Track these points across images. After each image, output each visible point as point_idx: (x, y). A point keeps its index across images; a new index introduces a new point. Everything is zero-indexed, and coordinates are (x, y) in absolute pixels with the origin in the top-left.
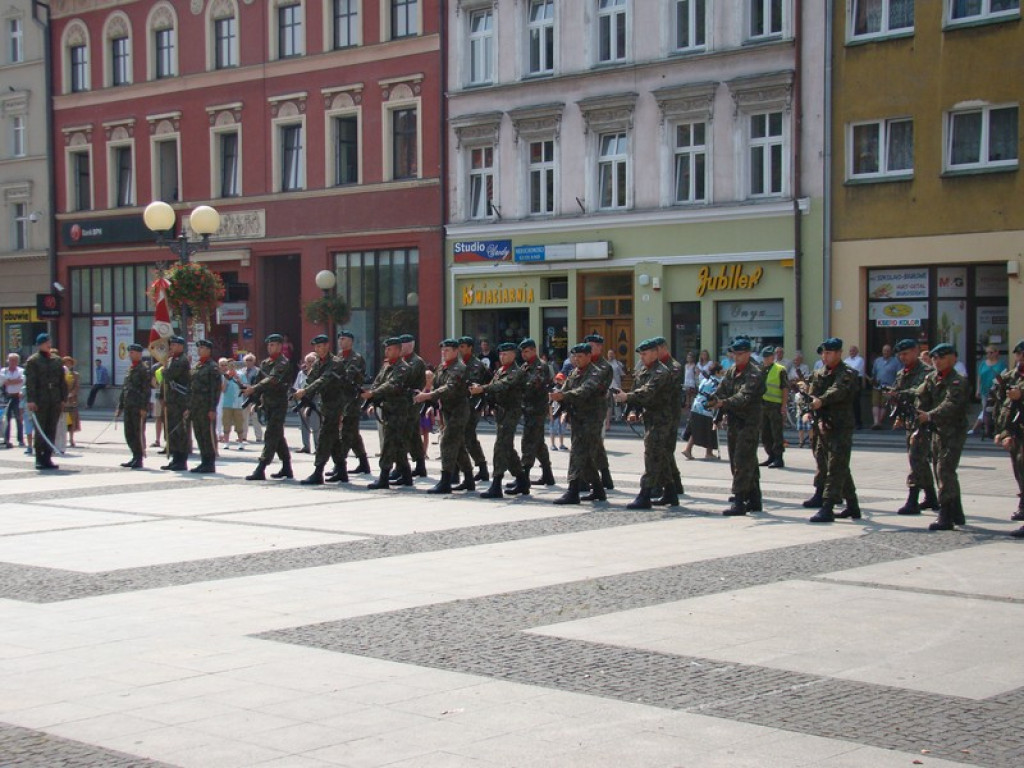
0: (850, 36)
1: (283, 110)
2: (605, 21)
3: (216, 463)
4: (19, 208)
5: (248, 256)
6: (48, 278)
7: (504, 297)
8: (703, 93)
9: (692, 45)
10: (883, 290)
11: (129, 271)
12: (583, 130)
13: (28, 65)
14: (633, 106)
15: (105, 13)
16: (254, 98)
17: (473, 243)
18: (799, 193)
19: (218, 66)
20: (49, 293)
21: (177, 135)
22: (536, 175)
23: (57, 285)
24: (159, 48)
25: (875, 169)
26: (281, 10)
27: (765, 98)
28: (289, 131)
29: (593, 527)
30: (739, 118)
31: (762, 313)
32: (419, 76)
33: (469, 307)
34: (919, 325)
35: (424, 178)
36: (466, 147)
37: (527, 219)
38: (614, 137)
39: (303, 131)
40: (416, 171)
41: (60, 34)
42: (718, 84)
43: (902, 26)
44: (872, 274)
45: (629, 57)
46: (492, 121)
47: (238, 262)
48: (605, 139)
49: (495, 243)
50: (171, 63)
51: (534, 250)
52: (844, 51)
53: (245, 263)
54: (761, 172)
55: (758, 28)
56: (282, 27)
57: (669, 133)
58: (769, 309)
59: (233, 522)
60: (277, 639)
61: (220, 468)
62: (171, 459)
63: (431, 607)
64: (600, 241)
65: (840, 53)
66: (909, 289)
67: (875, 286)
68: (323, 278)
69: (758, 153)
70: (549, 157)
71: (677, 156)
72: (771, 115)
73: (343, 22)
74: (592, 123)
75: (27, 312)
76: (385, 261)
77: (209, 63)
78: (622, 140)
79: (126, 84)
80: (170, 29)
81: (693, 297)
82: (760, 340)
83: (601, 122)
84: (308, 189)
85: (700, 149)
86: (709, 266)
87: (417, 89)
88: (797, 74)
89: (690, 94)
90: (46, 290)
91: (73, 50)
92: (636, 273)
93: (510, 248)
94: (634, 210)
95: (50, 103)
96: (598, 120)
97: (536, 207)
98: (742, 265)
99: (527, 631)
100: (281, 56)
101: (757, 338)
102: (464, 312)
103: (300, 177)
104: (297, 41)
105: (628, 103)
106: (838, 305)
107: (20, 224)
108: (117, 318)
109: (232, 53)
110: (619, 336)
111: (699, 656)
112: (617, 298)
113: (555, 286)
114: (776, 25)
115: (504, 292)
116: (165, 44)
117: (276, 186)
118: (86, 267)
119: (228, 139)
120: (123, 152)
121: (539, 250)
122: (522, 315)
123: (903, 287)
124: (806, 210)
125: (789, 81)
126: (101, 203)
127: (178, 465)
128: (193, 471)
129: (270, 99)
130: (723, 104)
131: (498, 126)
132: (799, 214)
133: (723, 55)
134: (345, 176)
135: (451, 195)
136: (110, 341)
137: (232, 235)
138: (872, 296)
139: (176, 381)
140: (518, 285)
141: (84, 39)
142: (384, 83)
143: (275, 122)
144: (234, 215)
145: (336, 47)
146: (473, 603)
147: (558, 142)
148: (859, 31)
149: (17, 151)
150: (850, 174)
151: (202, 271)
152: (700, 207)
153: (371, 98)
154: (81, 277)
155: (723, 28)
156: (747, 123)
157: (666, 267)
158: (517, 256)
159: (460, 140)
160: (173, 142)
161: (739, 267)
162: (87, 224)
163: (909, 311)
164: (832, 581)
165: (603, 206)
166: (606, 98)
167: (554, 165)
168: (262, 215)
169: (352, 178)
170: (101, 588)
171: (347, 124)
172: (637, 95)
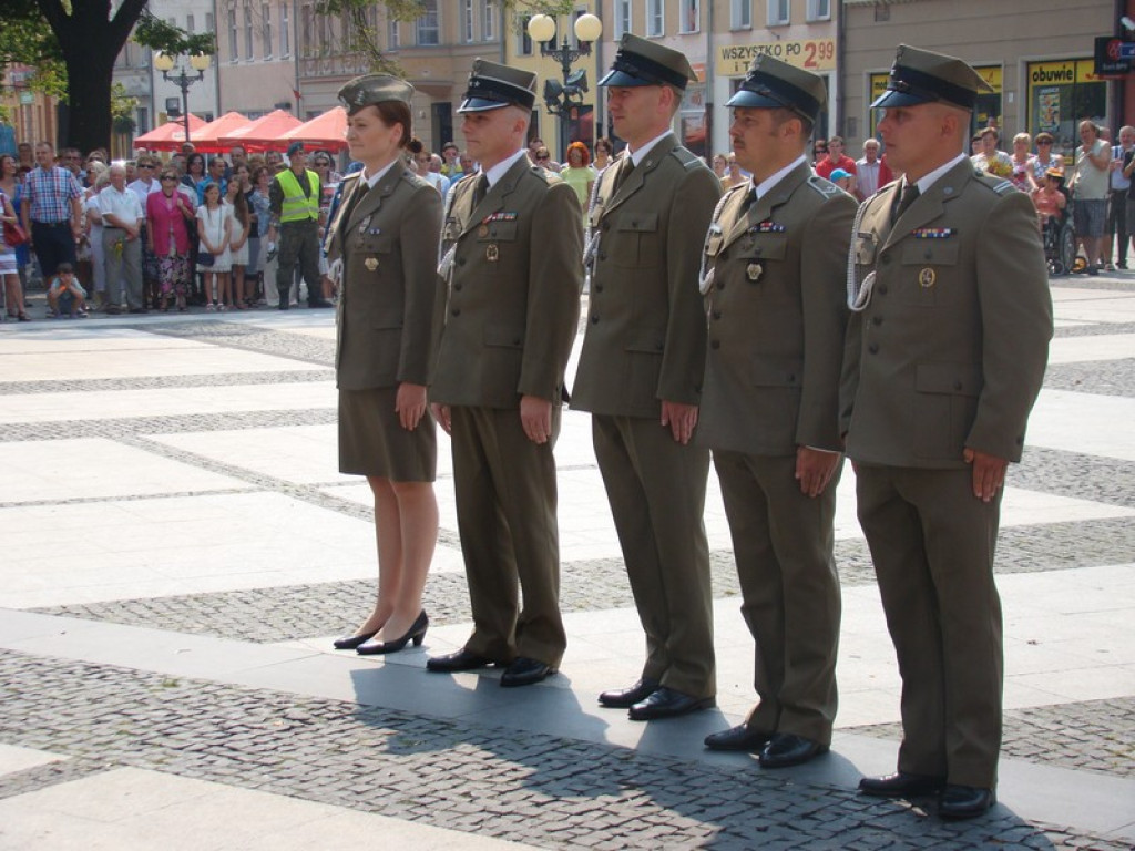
6: (1111, 12)
20: (1111, 35)
23: (1126, 21)
75: (1070, 66)
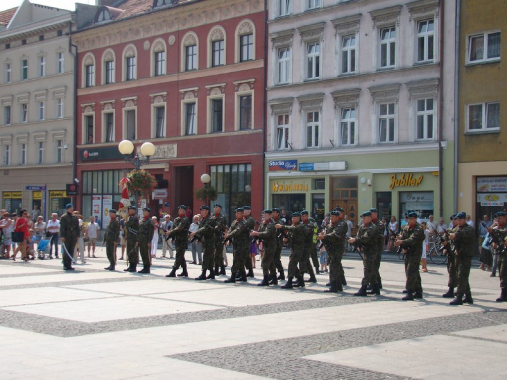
0: (468, 61)
1: (187, 96)
2: (345, 53)
3: (151, 268)
4: (59, 142)
5: (168, 166)
6: (72, 177)
7: (293, 188)
8: (393, 89)
9: (388, 65)
10: (484, 188)
11: (111, 173)
12: (333, 106)
13: (66, 74)
14: (359, 95)
15: (103, 49)
16: (173, 90)
17: (278, 161)
18: (441, 138)
19: (156, 75)
21: (135, 108)
22: (310, 128)
23: (76, 180)
24: (128, 66)
25: (480, 127)
26: (187, 48)
27: (425, 91)
28: (190, 106)
29: (337, 304)
30: (412, 101)
31: (423, 198)
32: (253, 80)
33: (276, 193)
34: (503, 205)
35: (255, 129)
36: (275, 114)
37: (305, 150)
38: (349, 110)
39: (196, 106)
40: (251, 125)
41: (82, 59)
42: (401, 84)
43: (494, 56)
44: (479, 179)
45: (356, 71)
46: (289, 102)
47: (163, 169)
48: (344, 111)
49: (289, 161)
50: (134, 73)
51: (308, 165)
52: (465, 69)
53: (167, 170)
54: (422, 128)
55: (421, 57)
56: (187, 56)
57: (376, 108)
58: (426, 196)
59: (158, 298)
60: (179, 359)
61: (152, 271)
62: (129, 266)
63: (255, 344)
64: (341, 161)
65: (462, 69)
66: (498, 187)
67: (480, 185)
68: (204, 177)
69: (421, 118)
70: (316, 120)
71: (380, 119)
72: (428, 100)
73: (217, 54)
74: (338, 103)
75: (61, 192)
76: (235, 169)
77: (152, 73)
78: (353, 111)
79: (112, 83)
80: (133, 57)
81: (387, 189)
82: (421, 211)
83: (342, 103)
84: (198, 134)
85: (392, 116)
86: (396, 174)
87: (252, 86)
88: (441, 80)
89: (387, 89)
90: (71, 182)
91: (87, 67)
92: (359, 177)
93: (296, 164)
94: (358, 146)
95: (76, 92)
96: (341, 101)
97: (310, 144)
98: (413, 174)
99: (303, 357)
100: (187, 70)
101: (420, 210)
102: (273, 195)
103: (194, 128)
104: (194, 63)
105: (356, 94)
106: (461, 195)
107: (59, 150)
108: (104, 196)
109: (163, 68)
110: (350, 208)
111: (391, 373)
112: (350, 189)
113: (319, 183)
114: (431, 56)
115: (293, 186)
116: (131, 64)
117: (182, 132)
118: (90, 171)
119: (160, 109)
120: (110, 115)
121: (311, 165)
122: (302, 197)
123: (494, 186)
124: (445, 147)
125: (437, 83)
126: (98, 140)
127: (132, 269)
128: (139, 272)
129: (181, 91)
130: (404, 94)
131: (291, 104)
132: (441, 149)
133: (404, 70)
134: (216, 128)
135: (268, 138)
136: (100, 207)
137: (161, 156)
138: (478, 190)
139: (132, 228)
140: (300, 182)
141: (93, 62)
142: (236, 83)
143: (183, 102)
144: (162, 147)
145: (213, 65)
146: (277, 342)
147: (321, 112)
148: (472, 58)
149: (59, 115)
150: (467, 130)
151: (146, 174)
152: (392, 145)
153: (229, 90)
154: (87, 176)
155: (404, 57)
156: (415, 104)
157: (374, 174)
158: (300, 168)
159: (273, 111)
160: (133, 111)
161: (411, 175)
162: (91, 150)
163: (498, 198)
164: (458, 336)
165: (343, 144)
166: (345, 91)
167: (319, 123)
168: (175, 146)
169: (220, 129)
170: (94, 331)
171: (217, 103)
172: (361, 89)
